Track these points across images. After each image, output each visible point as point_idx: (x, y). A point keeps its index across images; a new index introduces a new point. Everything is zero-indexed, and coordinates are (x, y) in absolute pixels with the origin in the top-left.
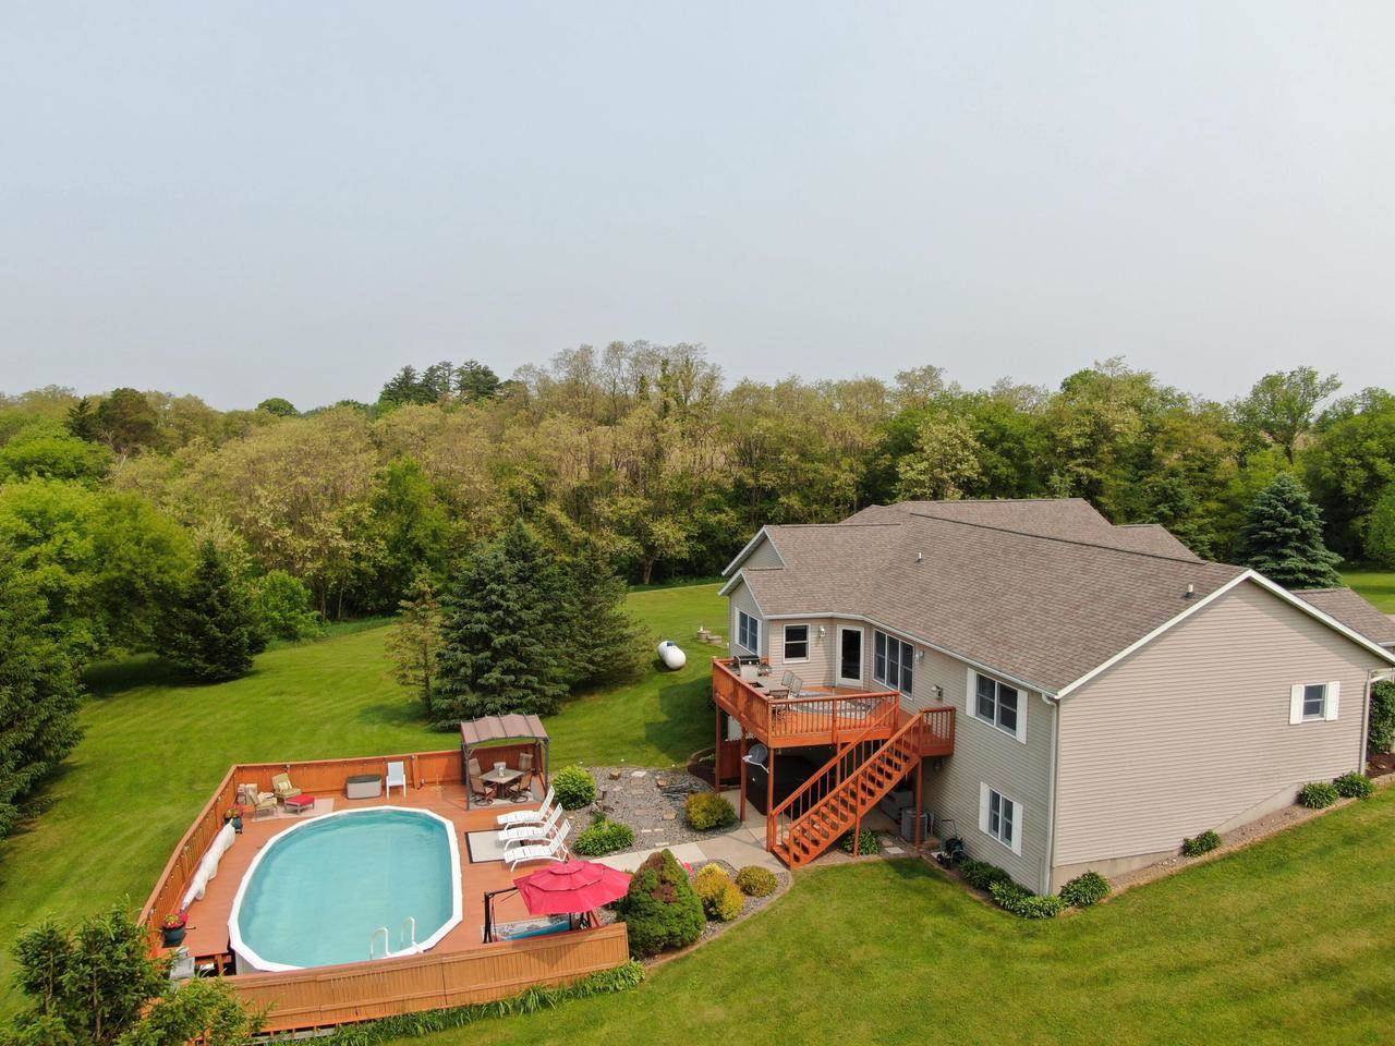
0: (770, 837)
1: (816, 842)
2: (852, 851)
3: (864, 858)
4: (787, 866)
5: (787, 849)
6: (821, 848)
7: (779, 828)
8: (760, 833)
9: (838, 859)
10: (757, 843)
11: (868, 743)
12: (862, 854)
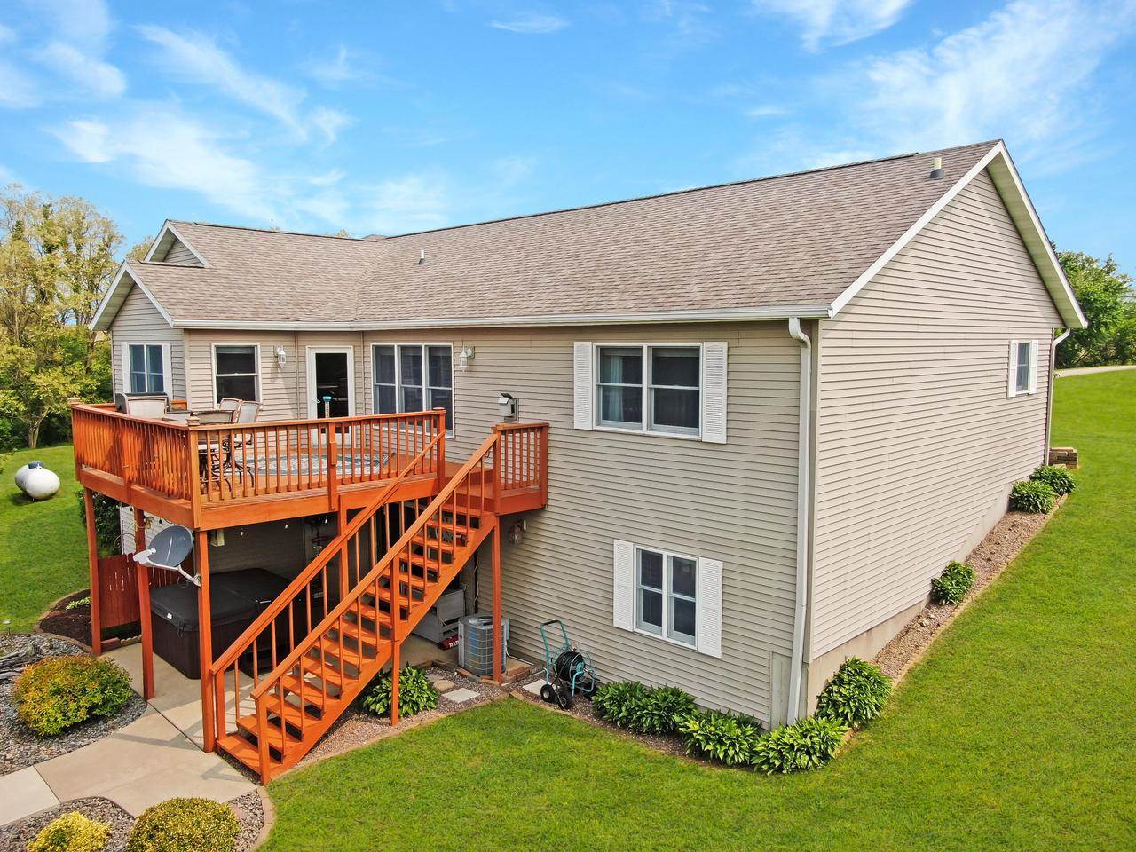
0: (212, 718)
1: (314, 711)
2: (387, 714)
3: (412, 723)
4: (256, 776)
5: (252, 740)
6: (328, 720)
7: (229, 696)
8: (190, 715)
9: (362, 735)
10: (183, 739)
11: (394, 508)
12: (406, 715)
